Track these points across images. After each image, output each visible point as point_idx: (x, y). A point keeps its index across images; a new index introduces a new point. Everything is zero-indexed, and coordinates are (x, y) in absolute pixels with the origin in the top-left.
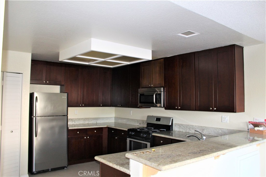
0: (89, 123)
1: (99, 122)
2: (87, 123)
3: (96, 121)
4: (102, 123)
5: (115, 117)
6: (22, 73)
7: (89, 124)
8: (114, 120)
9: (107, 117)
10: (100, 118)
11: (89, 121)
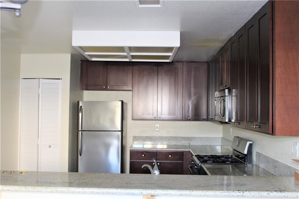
0: (178, 144)
1: (193, 143)
2: (175, 144)
3: (189, 142)
4: (199, 145)
5: (222, 138)
6: (61, 79)
7: (176, 145)
8: (221, 142)
9: (207, 138)
10: (196, 137)
11: (177, 141)
